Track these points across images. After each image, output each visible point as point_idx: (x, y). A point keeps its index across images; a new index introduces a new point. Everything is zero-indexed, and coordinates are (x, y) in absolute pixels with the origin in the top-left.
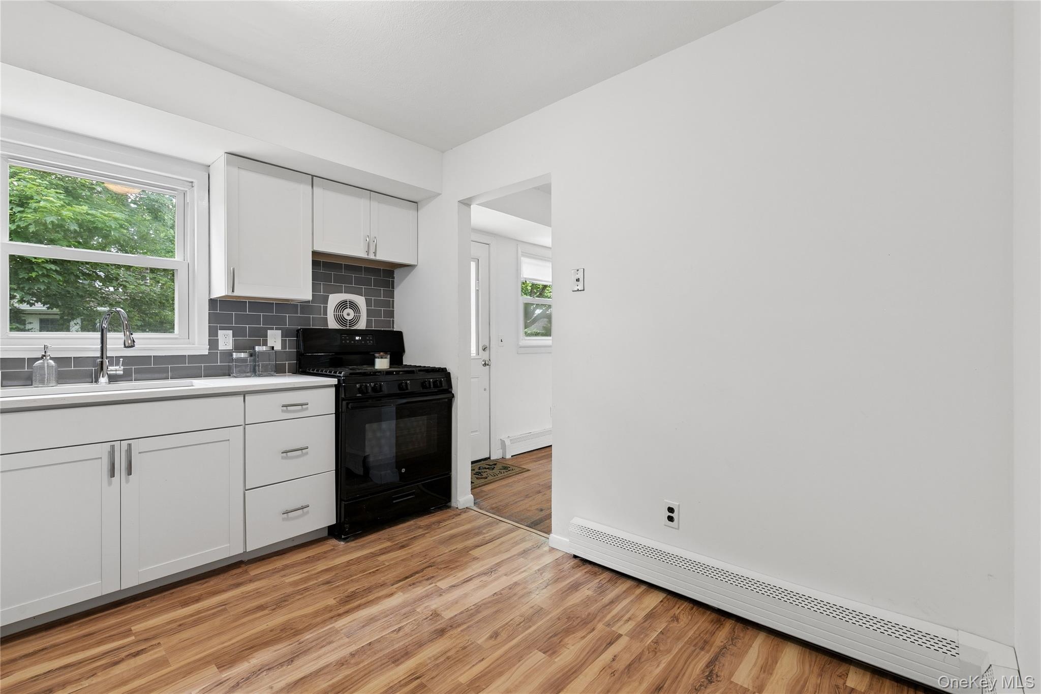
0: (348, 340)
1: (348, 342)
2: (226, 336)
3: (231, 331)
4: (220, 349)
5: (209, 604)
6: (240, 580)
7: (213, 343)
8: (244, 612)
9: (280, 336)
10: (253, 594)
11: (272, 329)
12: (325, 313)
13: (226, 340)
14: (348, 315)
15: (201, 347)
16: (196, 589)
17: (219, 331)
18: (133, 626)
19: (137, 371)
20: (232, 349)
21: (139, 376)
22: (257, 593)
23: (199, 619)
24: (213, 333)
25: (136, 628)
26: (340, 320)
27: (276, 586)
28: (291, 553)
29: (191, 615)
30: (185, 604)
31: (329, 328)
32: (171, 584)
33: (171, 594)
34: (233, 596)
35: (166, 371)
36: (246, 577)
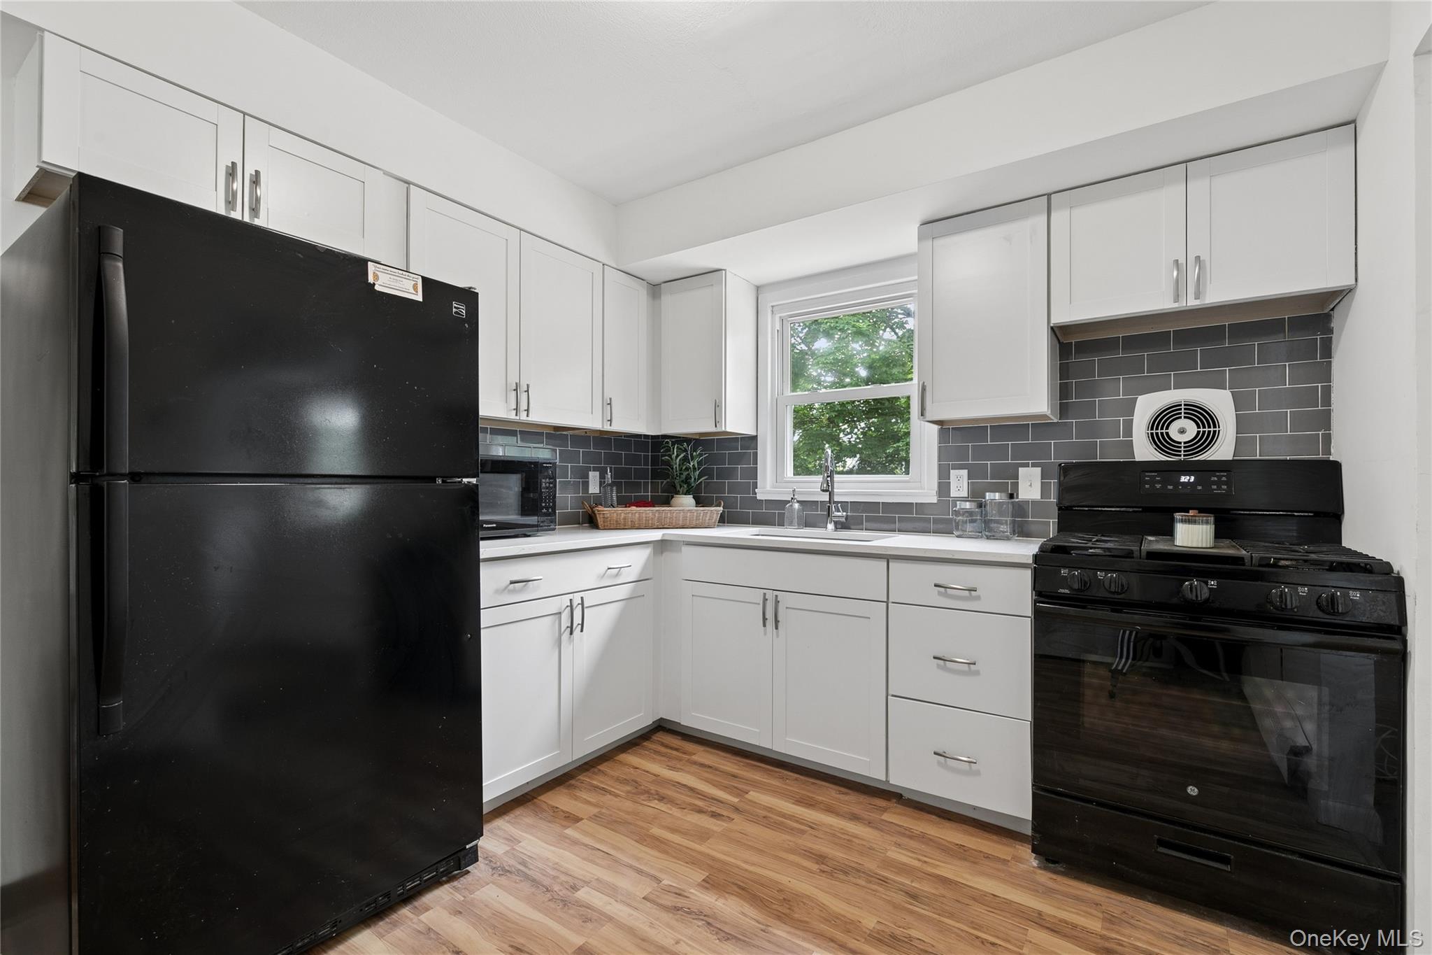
0: (1159, 482)
1: (1158, 486)
2: (959, 478)
3: (966, 471)
4: (952, 496)
5: (808, 816)
6: (865, 814)
7: (944, 488)
8: (805, 849)
9: (1040, 478)
10: (844, 839)
11: (1027, 465)
12: (1129, 432)
13: (960, 483)
14: (1182, 431)
15: (928, 494)
16: (830, 794)
17: (951, 471)
18: (753, 791)
19: (869, 519)
20: (966, 496)
21: (870, 525)
22: (848, 840)
23: (781, 824)
24: (944, 474)
25: (753, 795)
26: (1161, 441)
27: (874, 849)
28: (954, 825)
29: (784, 816)
30: (800, 801)
31: (1137, 460)
32: (827, 774)
33: (813, 783)
34: (831, 826)
35: (892, 521)
36: (874, 816)
